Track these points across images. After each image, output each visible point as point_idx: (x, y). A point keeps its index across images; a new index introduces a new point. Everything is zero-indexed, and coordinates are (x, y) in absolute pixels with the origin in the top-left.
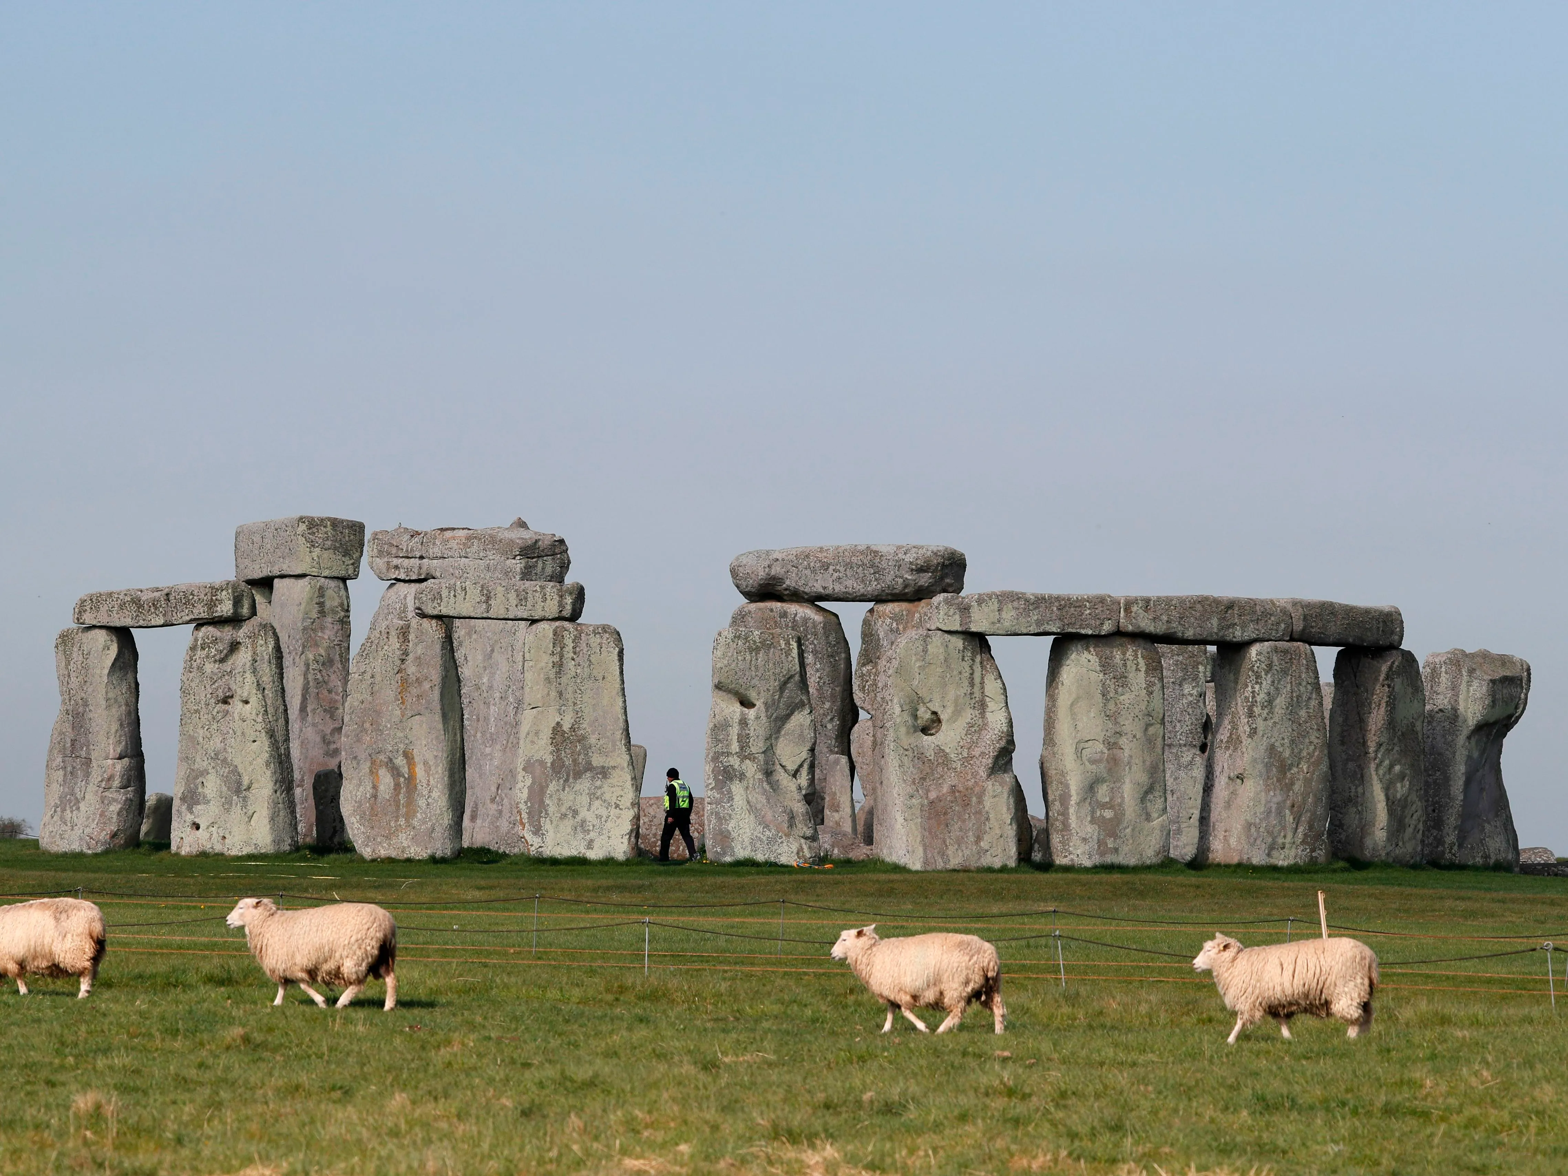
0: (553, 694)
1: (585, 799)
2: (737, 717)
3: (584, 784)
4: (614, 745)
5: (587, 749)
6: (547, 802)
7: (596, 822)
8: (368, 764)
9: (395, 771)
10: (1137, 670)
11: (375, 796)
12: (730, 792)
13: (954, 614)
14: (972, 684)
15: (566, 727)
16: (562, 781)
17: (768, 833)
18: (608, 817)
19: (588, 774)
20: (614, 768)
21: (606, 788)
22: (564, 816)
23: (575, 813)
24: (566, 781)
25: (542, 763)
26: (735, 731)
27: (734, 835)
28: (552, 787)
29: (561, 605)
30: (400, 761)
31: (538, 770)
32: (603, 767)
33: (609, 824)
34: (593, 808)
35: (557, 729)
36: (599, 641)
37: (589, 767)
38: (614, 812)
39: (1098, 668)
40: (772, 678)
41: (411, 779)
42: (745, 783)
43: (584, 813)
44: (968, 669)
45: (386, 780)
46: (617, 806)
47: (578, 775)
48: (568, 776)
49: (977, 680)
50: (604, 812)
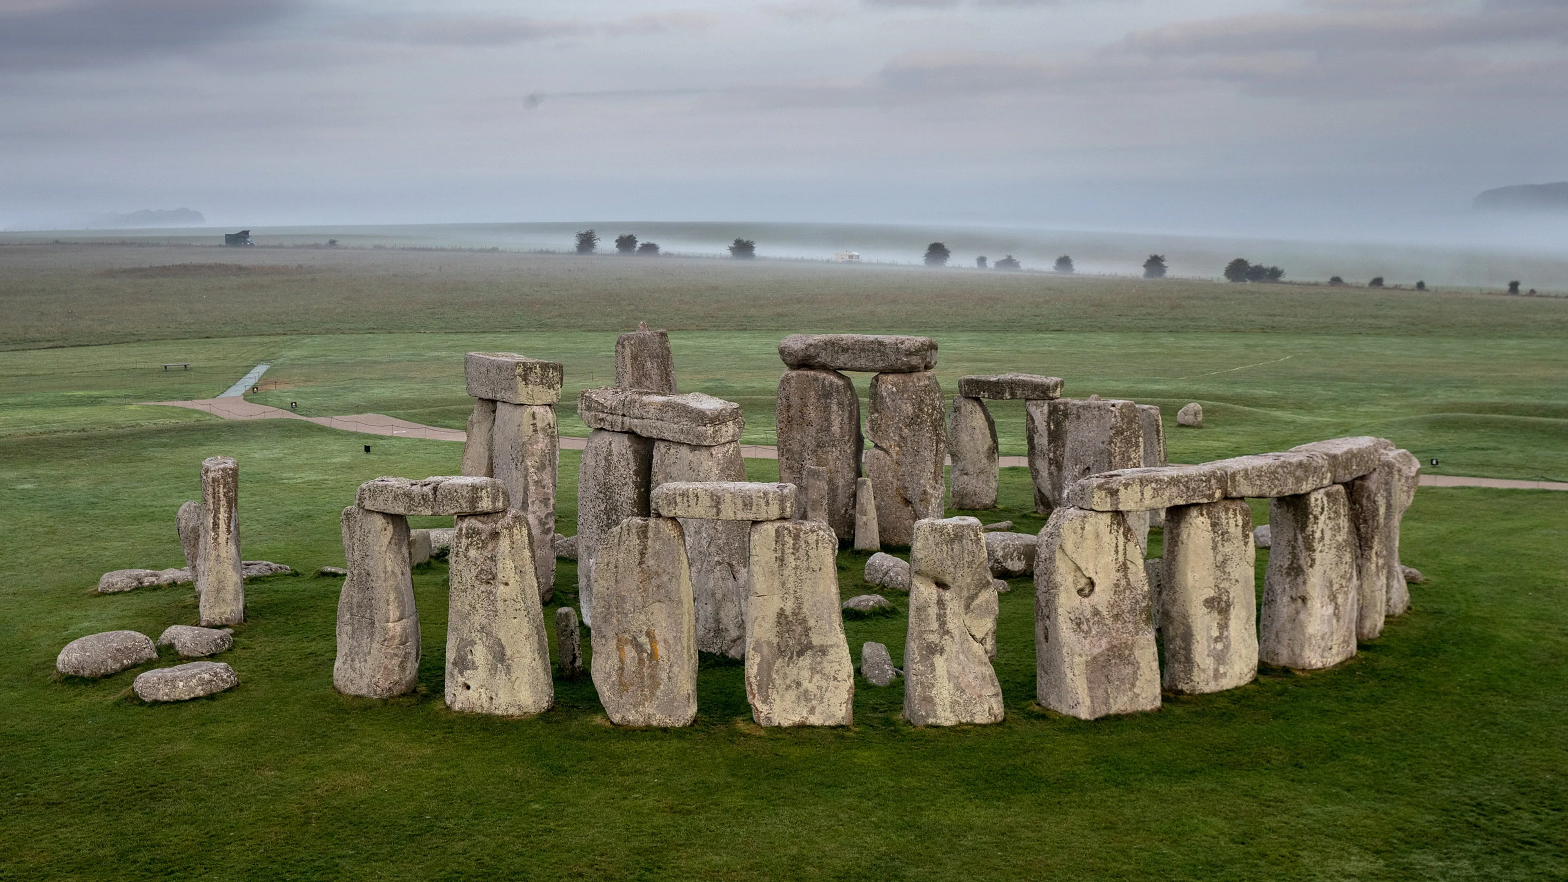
0: (777, 584)
1: (806, 674)
2: (935, 597)
3: (806, 661)
4: (831, 626)
5: (807, 631)
6: (775, 676)
7: (817, 692)
8: (615, 641)
9: (639, 647)
10: (1237, 525)
11: (622, 669)
12: (933, 665)
13: (1106, 496)
14: (1117, 552)
15: (788, 612)
16: (787, 659)
17: (964, 697)
18: (827, 688)
19: (809, 652)
20: (831, 646)
21: (825, 664)
22: (788, 687)
23: (799, 684)
24: (791, 658)
25: (769, 644)
26: (933, 611)
27: (937, 700)
28: (779, 663)
29: (783, 509)
30: (643, 639)
31: (765, 650)
32: (822, 646)
33: (828, 695)
34: (815, 680)
35: (781, 614)
36: (815, 538)
37: (809, 646)
38: (833, 683)
39: (1210, 528)
40: (966, 565)
41: (652, 656)
42: (945, 656)
43: (806, 684)
44: (1115, 541)
45: (630, 653)
46: (835, 679)
47: (800, 653)
48: (792, 654)
49: (1121, 548)
50: (824, 684)
